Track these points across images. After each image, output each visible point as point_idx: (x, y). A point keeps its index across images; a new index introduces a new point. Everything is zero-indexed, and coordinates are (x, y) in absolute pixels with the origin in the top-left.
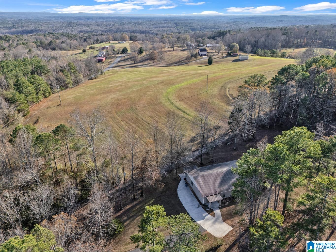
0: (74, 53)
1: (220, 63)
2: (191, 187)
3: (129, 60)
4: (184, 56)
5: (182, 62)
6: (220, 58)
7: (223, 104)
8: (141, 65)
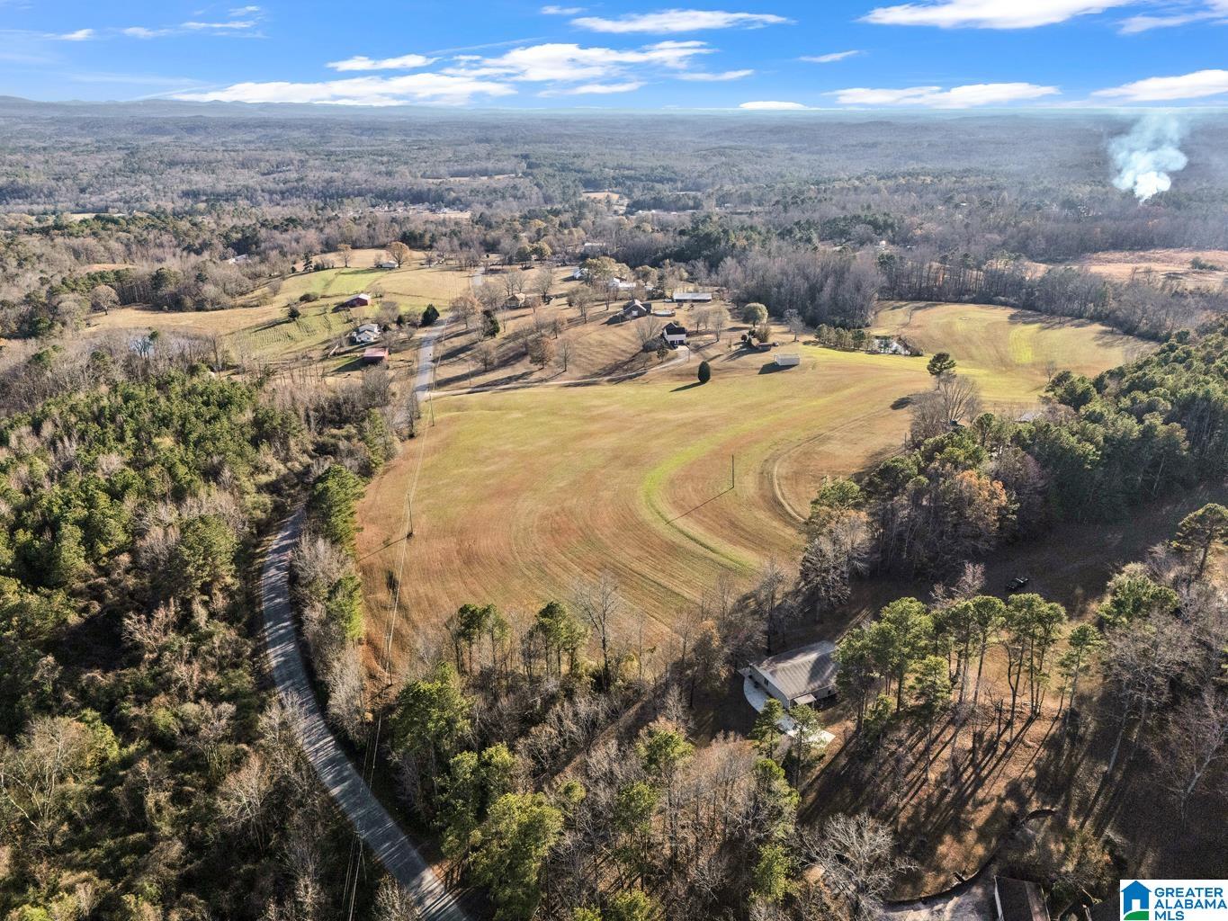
0: (260, 320)
1: (727, 375)
2: (764, 689)
3: (462, 355)
4: (623, 348)
5: (626, 370)
6: (725, 356)
7: (775, 524)
8: (510, 380)
